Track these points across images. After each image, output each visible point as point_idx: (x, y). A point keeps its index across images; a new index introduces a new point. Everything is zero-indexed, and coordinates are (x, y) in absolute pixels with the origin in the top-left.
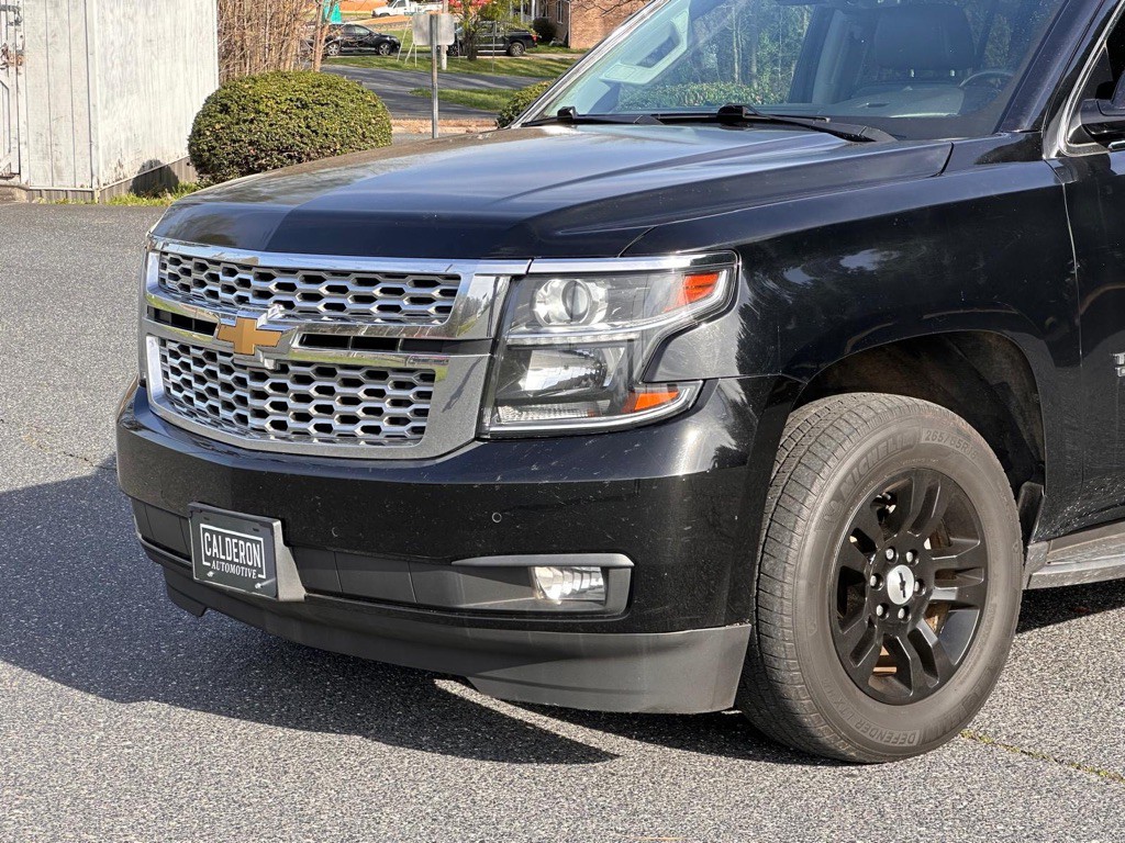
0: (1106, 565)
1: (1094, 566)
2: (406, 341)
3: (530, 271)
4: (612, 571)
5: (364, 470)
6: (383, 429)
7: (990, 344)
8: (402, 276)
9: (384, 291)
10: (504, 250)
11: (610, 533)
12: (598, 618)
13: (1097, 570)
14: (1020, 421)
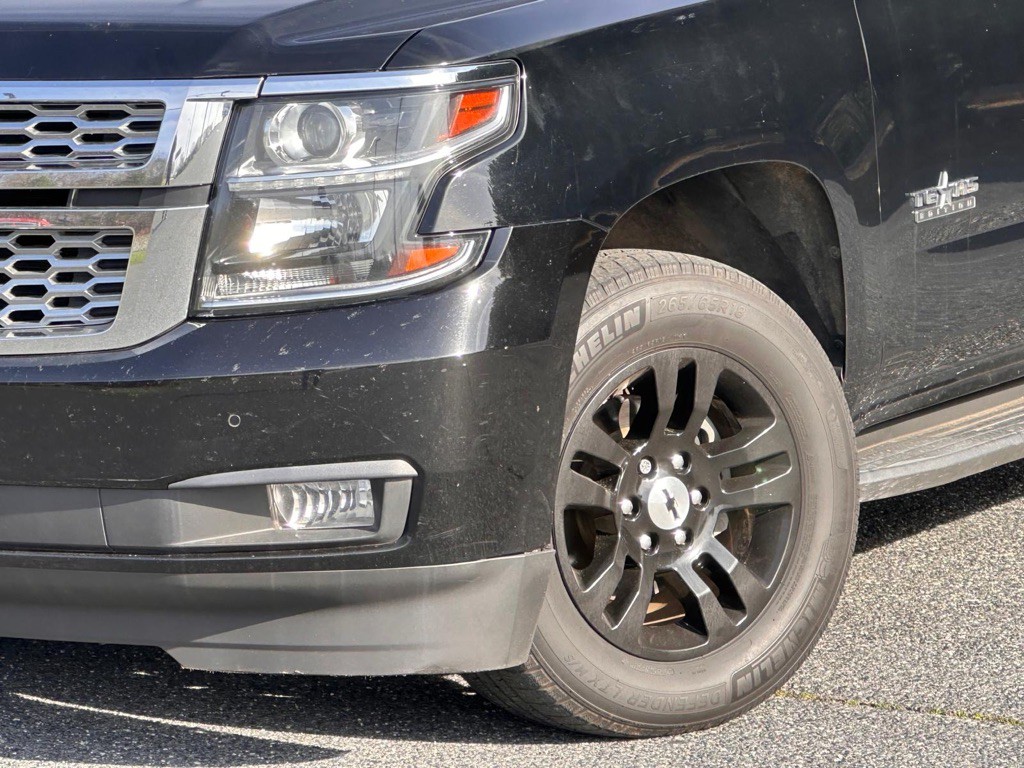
0: (902, 473)
1: (890, 475)
2: (81, 191)
3: (262, 93)
4: (388, 485)
5: (33, 370)
6: (46, 315)
7: (778, 180)
8: (71, 106)
9: (41, 127)
10: (223, 65)
11: (388, 434)
12: (368, 548)
13: (894, 480)
14: (810, 284)
